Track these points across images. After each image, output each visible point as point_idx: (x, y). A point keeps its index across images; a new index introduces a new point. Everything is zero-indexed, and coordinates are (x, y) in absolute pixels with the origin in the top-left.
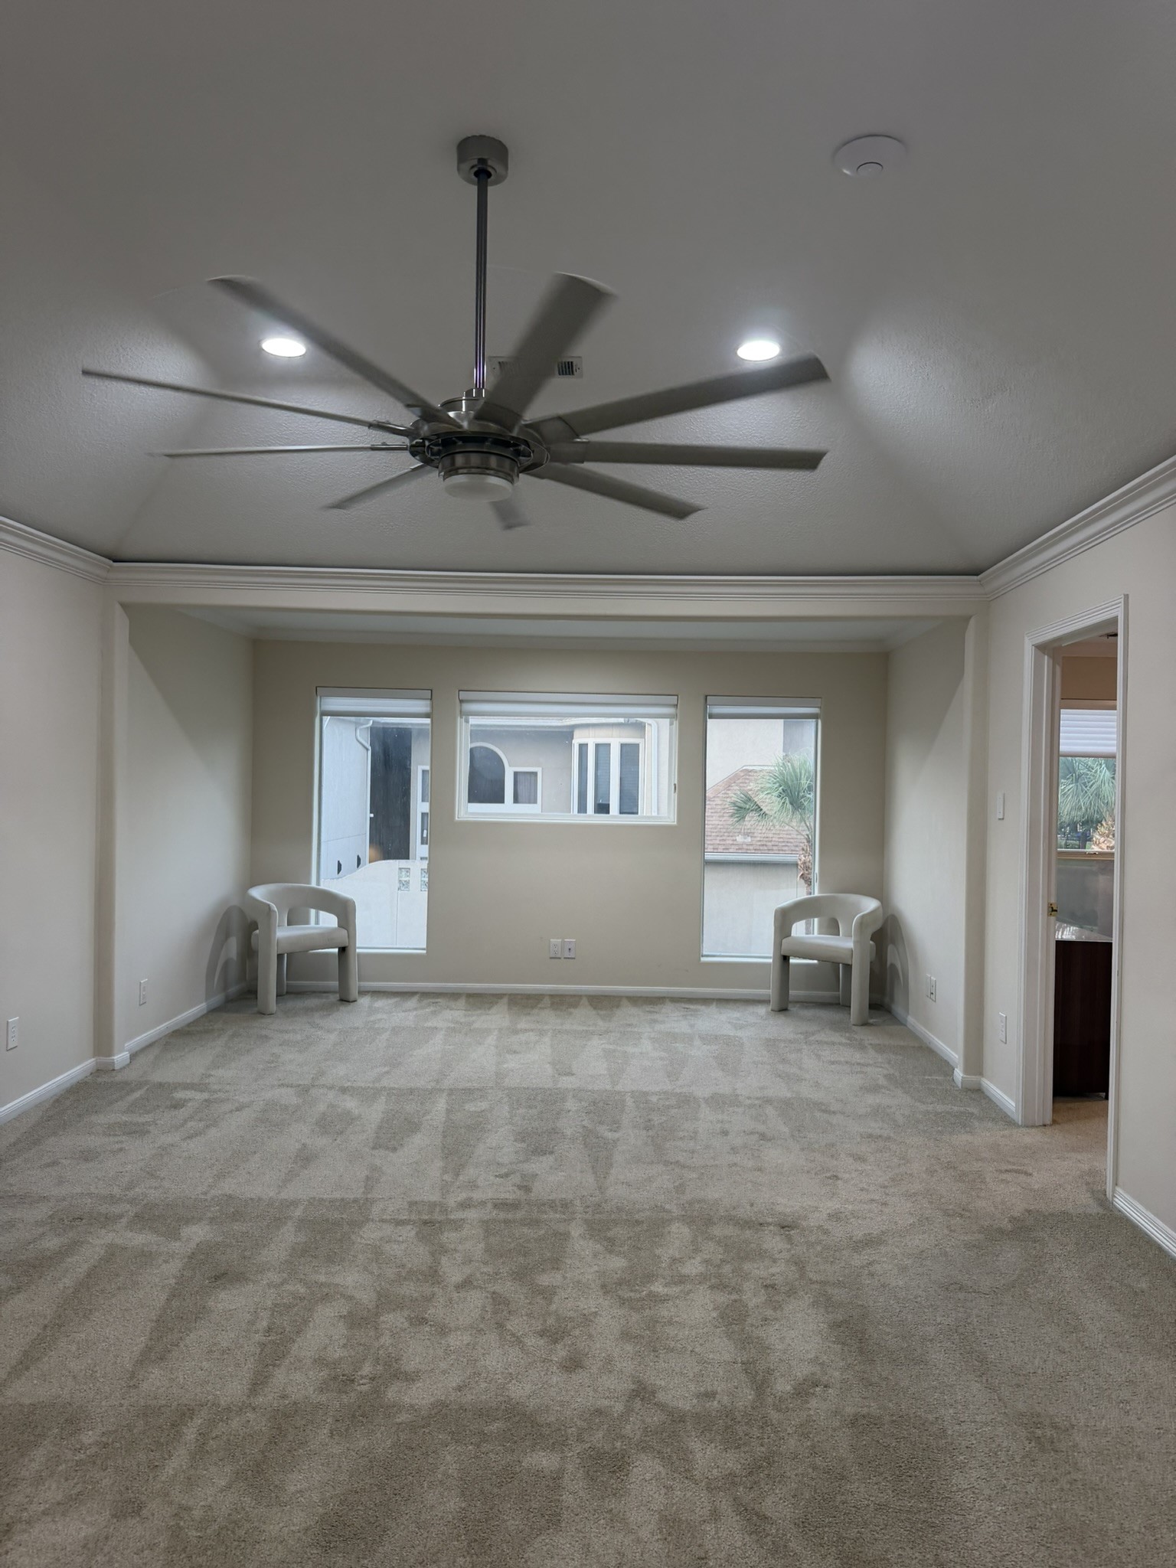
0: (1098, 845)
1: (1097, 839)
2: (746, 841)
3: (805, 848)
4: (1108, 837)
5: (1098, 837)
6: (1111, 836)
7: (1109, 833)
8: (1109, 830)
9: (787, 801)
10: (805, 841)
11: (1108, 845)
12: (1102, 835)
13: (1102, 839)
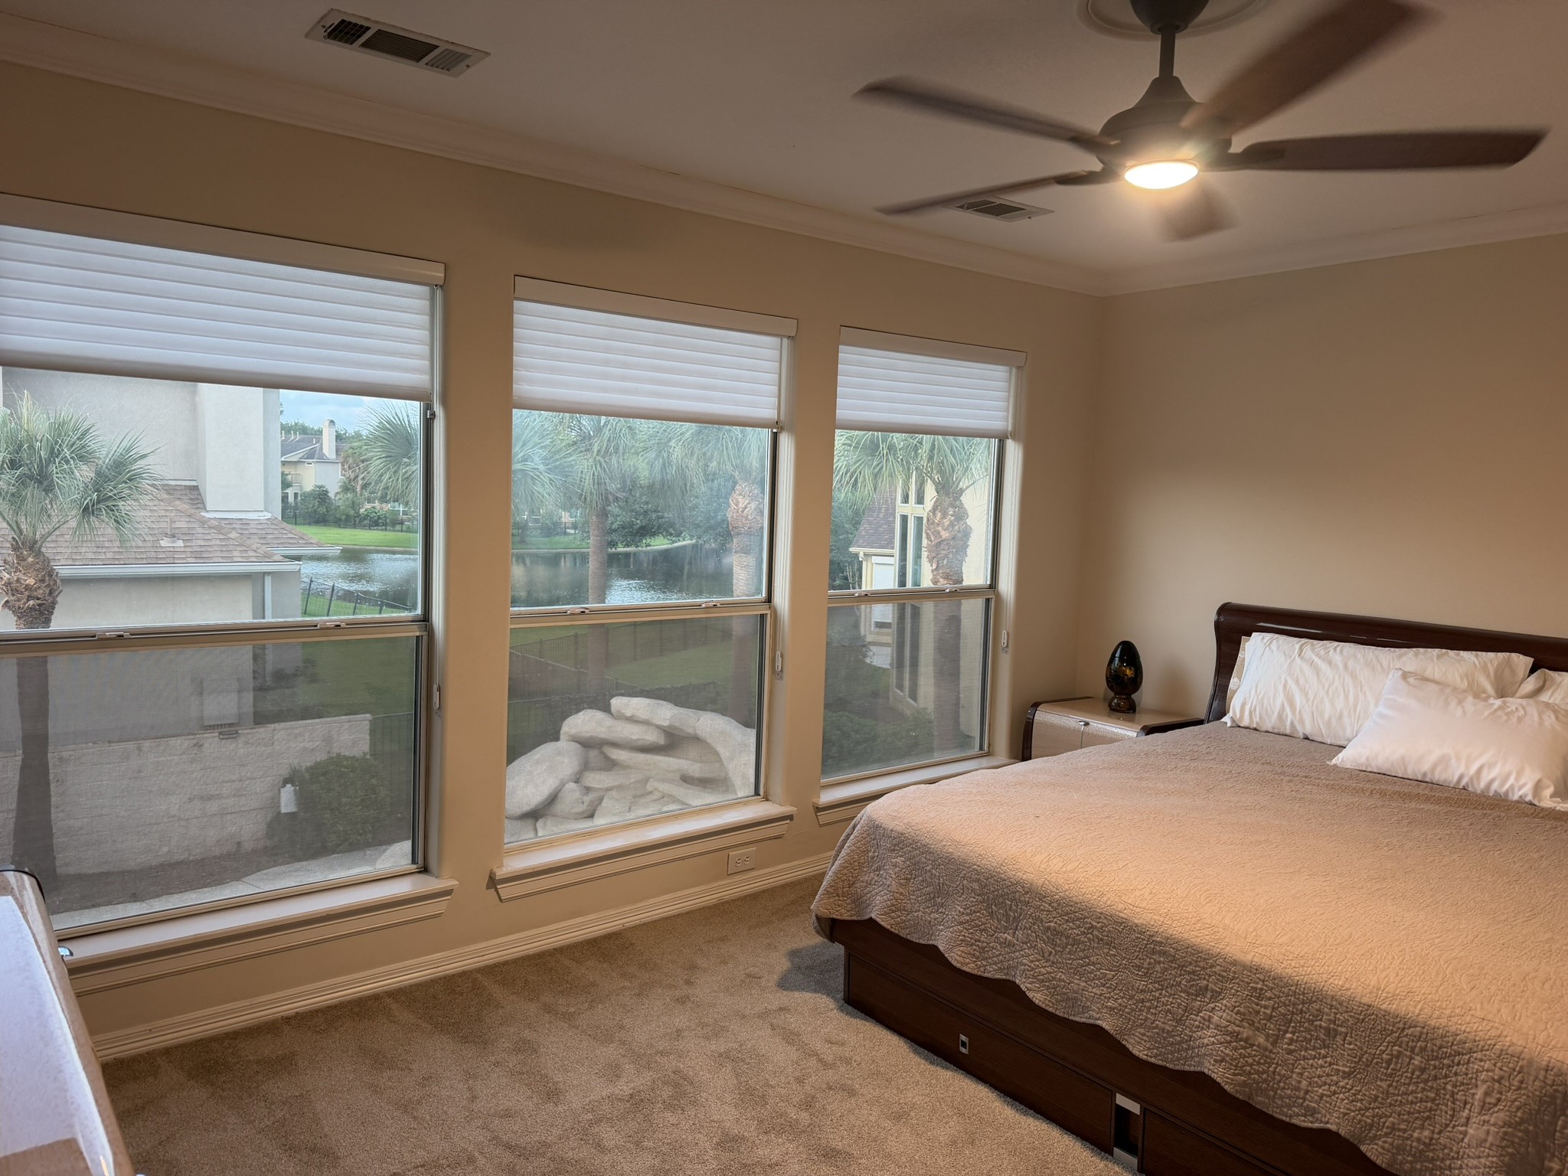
3: (10, 559)
10: (10, 550)
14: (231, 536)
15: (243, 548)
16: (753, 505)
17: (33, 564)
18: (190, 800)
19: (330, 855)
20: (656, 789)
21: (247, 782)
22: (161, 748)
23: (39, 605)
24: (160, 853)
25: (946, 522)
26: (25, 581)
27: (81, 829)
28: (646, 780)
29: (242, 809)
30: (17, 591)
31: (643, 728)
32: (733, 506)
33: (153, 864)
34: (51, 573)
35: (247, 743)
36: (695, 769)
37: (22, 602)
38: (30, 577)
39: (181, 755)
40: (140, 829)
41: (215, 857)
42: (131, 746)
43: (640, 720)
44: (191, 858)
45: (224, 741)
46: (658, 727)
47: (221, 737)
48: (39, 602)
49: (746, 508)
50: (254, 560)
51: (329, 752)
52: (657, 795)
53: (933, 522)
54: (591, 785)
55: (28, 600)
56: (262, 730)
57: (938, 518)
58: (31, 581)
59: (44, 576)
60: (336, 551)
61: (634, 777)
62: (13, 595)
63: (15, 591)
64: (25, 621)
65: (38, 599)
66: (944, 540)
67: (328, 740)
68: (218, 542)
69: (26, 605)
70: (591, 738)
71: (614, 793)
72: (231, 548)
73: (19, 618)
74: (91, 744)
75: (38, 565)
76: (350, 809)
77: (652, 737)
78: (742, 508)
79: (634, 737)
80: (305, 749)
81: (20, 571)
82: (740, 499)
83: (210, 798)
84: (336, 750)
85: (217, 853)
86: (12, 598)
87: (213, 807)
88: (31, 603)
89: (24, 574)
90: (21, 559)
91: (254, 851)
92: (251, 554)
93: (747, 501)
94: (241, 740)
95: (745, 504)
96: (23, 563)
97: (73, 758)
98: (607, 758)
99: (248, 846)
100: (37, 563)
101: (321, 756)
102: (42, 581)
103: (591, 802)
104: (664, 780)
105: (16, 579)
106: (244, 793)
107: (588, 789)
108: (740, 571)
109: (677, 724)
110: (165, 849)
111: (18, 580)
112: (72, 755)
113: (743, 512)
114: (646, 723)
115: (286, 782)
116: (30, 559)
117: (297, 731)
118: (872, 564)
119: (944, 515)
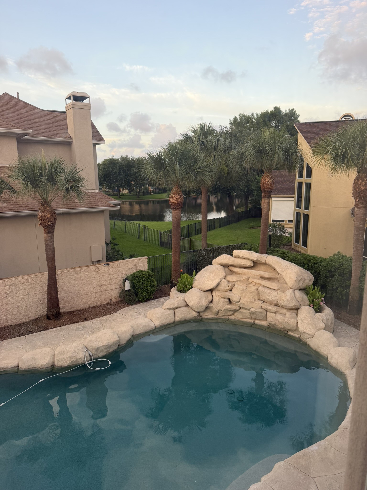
0: (172, 198)
1: (171, 195)
2: (3, 205)
3: (41, 208)
4: (176, 195)
5: (172, 194)
6: (177, 194)
7: (177, 193)
8: (177, 192)
9: (29, 183)
10: (41, 205)
11: (176, 198)
12: (174, 194)
13: (174, 196)
14: (96, 198)
15: (101, 202)
16: (271, 181)
17: (49, 210)
18: (96, 287)
19: (141, 303)
20: (253, 281)
21: (113, 280)
22: (87, 270)
23: (52, 224)
24: (88, 304)
25: (364, 183)
26: (47, 216)
27: (64, 297)
28: (249, 278)
29: (112, 289)
30: (45, 219)
31: (246, 261)
32: (263, 181)
33: (86, 308)
34: (54, 213)
35: (112, 267)
36: (266, 275)
37: (46, 223)
38: (48, 214)
39: (93, 272)
40: (82, 296)
41: (104, 304)
42: (78, 269)
43: (245, 258)
44: (97, 305)
45: (106, 267)
46: (251, 260)
47: (105, 265)
48: (52, 223)
49: (268, 181)
50: (105, 206)
51: (136, 269)
52: (254, 284)
53: (358, 184)
54: (230, 280)
55: (48, 222)
56: (116, 263)
57: (360, 182)
58: (49, 216)
59: (52, 214)
60: (120, 202)
61: (244, 277)
62: (43, 221)
63: (44, 220)
64: (47, 229)
65: (51, 222)
66: (362, 190)
67: (136, 265)
68: (93, 201)
69: (48, 224)
70: (226, 264)
71: (238, 282)
72: (97, 202)
73: (45, 228)
74: (66, 269)
75: (50, 210)
76: (146, 288)
77: (249, 264)
78: (267, 182)
79: (242, 264)
80: (129, 268)
81: (45, 212)
82: (266, 178)
83: (102, 285)
84: (138, 269)
85: (104, 303)
86: (43, 222)
87: (103, 288)
88: (49, 223)
89: (46, 213)
90: (45, 208)
91: (115, 302)
92: (104, 204)
93: (269, 179)
94: (110, 266)
95: (268, 180)
96: (46, 210)
97: (61, 274)
98: (231, 270)
99: (114, 301)
100: (50, 209)
101: (134, 271)
102: (52, 215)
103: (231, 286)
104: (256, 278)
105: (44, 215)
106: (112, 283)
107: (229, 282)
108: (265, 205)
109: (259, 259)
110: (90, 303)
111: (44, 216)
112: (61, 273)
113: (267, 183)
114: (247, 259)
115: (125, 280)
116: (48, 208)
117: (127, 263)
118: (272, 200)
119: (363, 181)
